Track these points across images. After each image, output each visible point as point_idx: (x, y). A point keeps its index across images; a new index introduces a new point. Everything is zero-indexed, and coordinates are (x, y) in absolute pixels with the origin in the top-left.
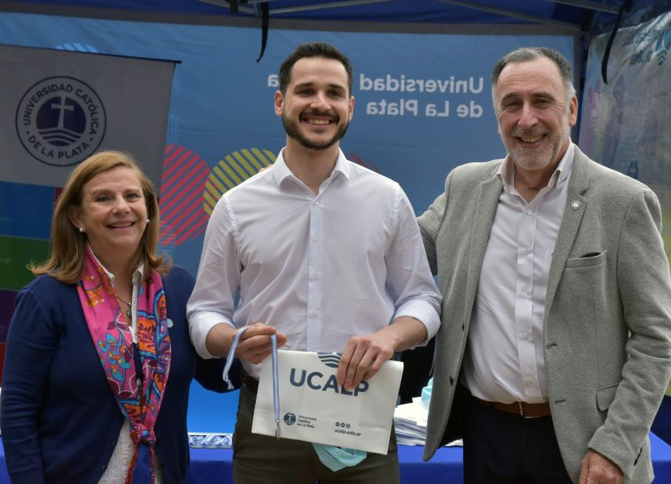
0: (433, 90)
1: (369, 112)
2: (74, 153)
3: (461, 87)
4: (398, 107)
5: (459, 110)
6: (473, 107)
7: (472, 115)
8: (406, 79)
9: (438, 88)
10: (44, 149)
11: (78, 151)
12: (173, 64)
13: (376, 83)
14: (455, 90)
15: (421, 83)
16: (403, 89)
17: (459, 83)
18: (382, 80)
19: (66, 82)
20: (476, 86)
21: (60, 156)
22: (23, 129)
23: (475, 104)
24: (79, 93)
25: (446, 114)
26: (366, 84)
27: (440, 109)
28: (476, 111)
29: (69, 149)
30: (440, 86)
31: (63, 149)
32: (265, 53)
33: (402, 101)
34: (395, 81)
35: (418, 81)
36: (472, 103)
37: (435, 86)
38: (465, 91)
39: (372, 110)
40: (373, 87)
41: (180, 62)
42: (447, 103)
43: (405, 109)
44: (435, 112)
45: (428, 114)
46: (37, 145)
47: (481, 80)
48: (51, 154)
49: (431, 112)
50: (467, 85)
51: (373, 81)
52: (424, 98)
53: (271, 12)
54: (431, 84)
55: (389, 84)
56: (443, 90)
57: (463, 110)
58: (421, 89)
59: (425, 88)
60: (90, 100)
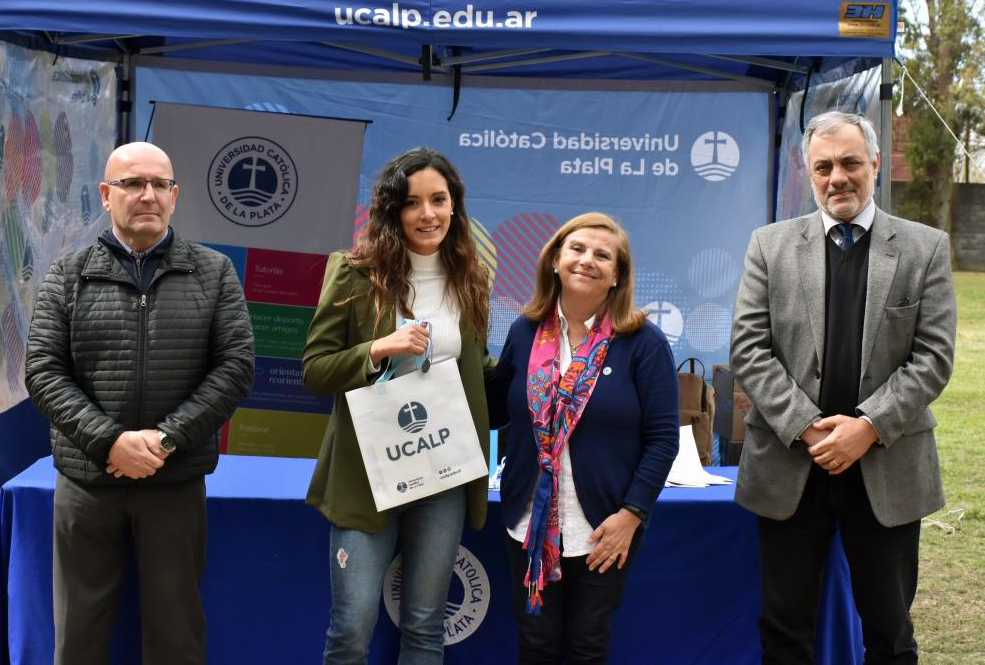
0: (629, 148)
1: (563, 171)
2: (266, 213)
3: (657, 145)
4: (593, 166)
5: (654, 168)
6: (668, 165)
7: (668, 173)
8: (601, 137)
9: (633, 146)
10: (236, 209)
11: (269, 211)
12: (364, 124)
13: (570, 141)
14: (650, 147)
15: (616, 140)
16: (597, 148)
17: (654, 141)
18: (576, 138)
19: (257, 142)
20: (671, 144)
21: (252, 217)
22: (214, 190)
23: (671, 162)
24: (271, 153)
25: (642, 172)
26: (560, 143)
27: (636, 167)
28: (672, 169)
29: (260, 209)
30: (635, 143)
31: (254, 209)
32: (457, 111)
33: (597, 159)
34: (589, 139)
35: (612, 139)
36: (668, 160)
37: (630, 143)
38: (660, 148)
39: (567, 169)
40: (567, 146)
41: (371, 122)
42: (642, 161)
43: (600, 168)
44: (630, 169)
45: (623, 172)
46: (228, 206)
47: (676, 137)
48: (243, 214)
49: (627, 171)
50: (663, 143)
51: (567, 139)
52: (618, 157)
53: (463, 70)
54: (626, 142)
55: (583, 142)
56: (638, 148)
57: (659, 169)
58: (616, 147)
59: (620, 146)
60: (282, 161)
